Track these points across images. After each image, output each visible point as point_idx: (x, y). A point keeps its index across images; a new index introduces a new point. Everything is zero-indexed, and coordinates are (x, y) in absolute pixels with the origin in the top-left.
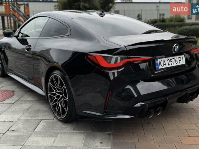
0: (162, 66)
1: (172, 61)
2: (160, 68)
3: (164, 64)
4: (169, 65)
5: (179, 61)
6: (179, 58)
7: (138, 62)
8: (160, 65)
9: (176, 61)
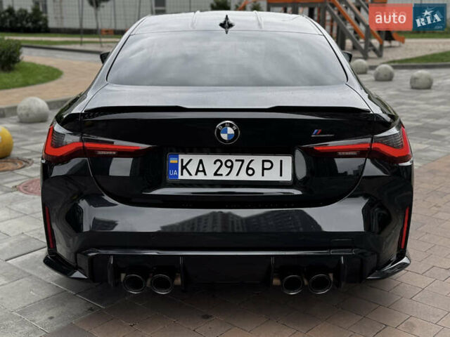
0: (190, 174)
1: (231, 167)
2: (180, 177)
3: (198, 171)
4: (216, 174)
5: (264, 169)
6: (263, 161)
7: (111, 153)
8: (185, 170)
9: (248, 168)
